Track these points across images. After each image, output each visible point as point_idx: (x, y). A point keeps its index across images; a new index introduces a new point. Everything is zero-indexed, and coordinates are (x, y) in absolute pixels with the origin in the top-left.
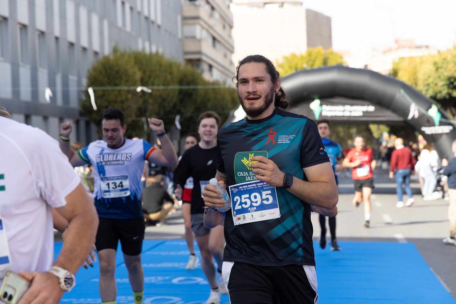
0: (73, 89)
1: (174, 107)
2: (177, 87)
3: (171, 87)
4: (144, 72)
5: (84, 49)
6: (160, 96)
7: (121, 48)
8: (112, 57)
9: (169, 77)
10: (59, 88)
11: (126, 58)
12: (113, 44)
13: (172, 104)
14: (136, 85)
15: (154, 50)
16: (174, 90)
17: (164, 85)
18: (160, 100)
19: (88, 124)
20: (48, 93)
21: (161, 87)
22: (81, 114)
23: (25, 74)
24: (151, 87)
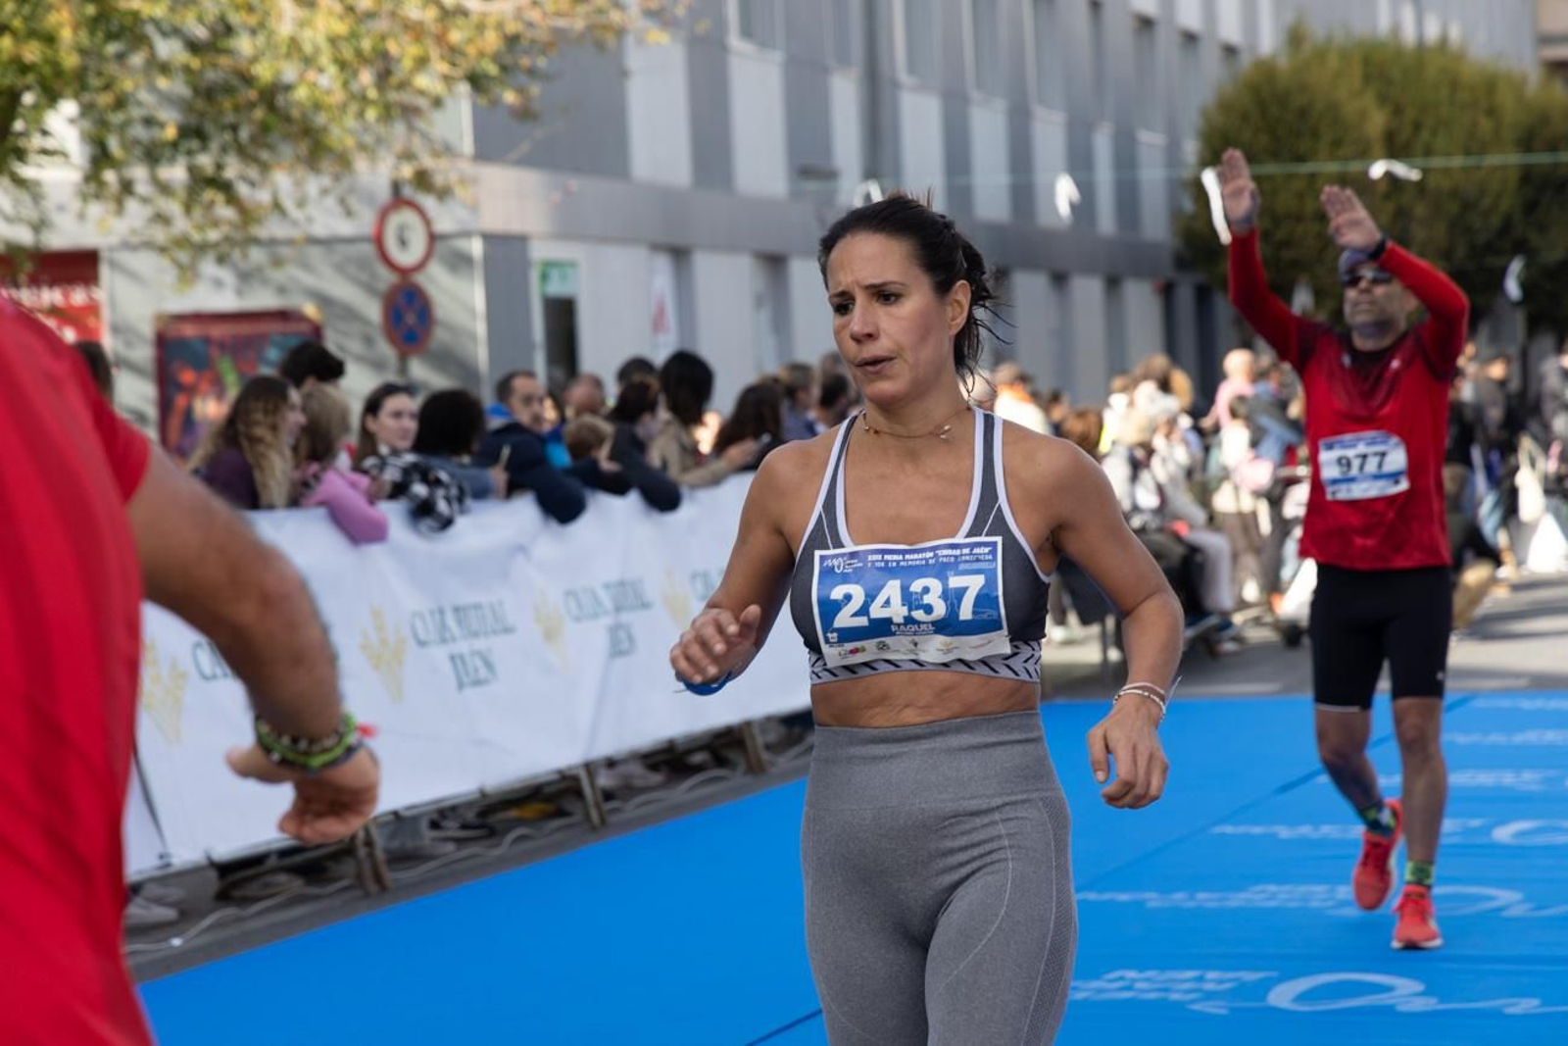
0: (1152, 176)
1: (1506, 228)
2: (1514, 158)
3: (1493, 160)
4: (1398, 111)
5: (1190, 38)
6: (1454, 193)
7: (1317, 30)
8: (1283, 62)
9: (1485, 125)
10: (1104, 176)
11: (1333, 62)
12: (1289, 17)
13: (1496, 221)
14: (1367, 155)
15: (1432, 31)
16: (1504, 168)
17: (1468, 152)
18: (1453, 208)
19: (1203, 295)
20: (1065, 192)
21: (1458, 161)
22: (1182, 263)
23: (988, 127)
24: (1420, 161)
